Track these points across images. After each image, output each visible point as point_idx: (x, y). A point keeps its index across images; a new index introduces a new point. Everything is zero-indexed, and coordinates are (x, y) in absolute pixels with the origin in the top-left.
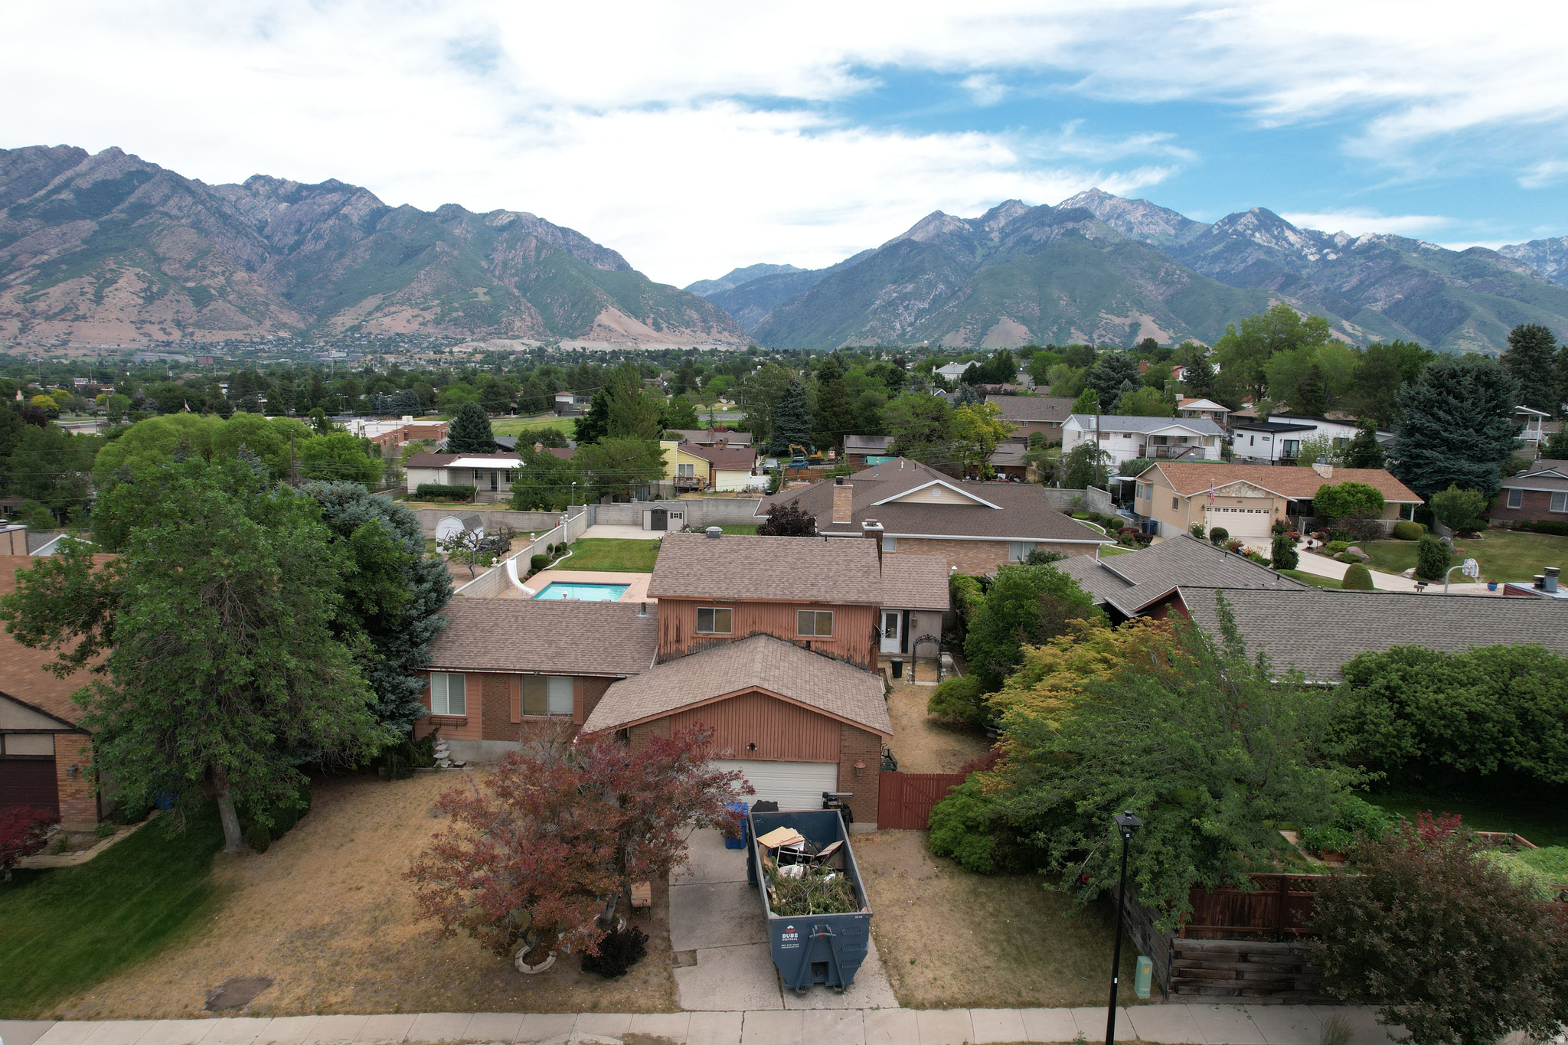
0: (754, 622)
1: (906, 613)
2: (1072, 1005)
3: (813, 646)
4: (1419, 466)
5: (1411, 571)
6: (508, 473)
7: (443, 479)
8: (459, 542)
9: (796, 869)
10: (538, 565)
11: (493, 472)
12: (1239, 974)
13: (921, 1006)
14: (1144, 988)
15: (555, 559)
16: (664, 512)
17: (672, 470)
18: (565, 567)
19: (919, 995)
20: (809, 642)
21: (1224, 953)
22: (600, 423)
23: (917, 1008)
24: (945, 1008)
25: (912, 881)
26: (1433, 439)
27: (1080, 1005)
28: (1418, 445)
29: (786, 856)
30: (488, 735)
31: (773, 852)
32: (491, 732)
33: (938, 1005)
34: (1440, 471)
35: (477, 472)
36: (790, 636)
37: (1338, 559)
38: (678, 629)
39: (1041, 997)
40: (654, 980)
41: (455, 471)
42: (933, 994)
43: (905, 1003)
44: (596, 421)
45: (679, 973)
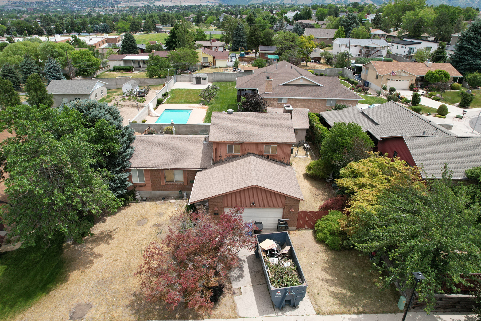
0: (248, 150)
2: (377, 313)
3: (270, 157)
4: (461, 62)
5: (458, 104)
6: (144, 61)
7: (122, 64)
8: (131, 92)
9: (274, 260)
10: (159, 102)
11: (139, 61)
12: (437, 304)
13: (324, 314)
14: (402, 306)
15: (165, 98)
16: (200, 78)
17: (201, 60)
18: (169, 102)
19: (323, 309)
20: (268, 156)
22: (174, 40)
23: (322, 315)
24: (332, 314)
25: (312, 254)
26: (469, 52)
27: (380, 313)
28: (463, 54)
29: (271, 253)
30: (153, 189)
31: (266, 252)
33: (330, 313)
34: (469, 64)
35: (133, 61)
36: (261, 154)
37: (432, 99)
38: (220, 152)
39: (366, 310)
40: (228, 304)
41: (125, 61)
42: (327, 309)
43: (318, 313)
44: (172, 40)
45: (236, 298)
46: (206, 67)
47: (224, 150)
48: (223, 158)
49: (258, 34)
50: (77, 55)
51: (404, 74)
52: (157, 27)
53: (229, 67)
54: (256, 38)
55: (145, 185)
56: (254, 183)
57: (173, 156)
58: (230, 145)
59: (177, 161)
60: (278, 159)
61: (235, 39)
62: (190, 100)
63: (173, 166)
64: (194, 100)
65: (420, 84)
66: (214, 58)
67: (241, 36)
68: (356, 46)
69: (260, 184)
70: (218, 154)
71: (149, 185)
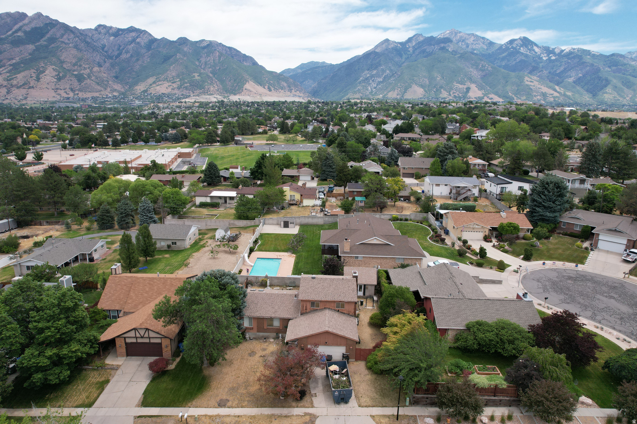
0: (325, 305)
1: (365, 285)
2: (393, 407)
4: (535, 212)
5: (522, 256)
6: (232, 198)
7: (208, 200)
8: (223, 238)
9: (337, 376)
10: (251, 250)
11: (225, 198)
12: (426, 401)
13: (363, 407)
14: (407, 404)
15: (256, 245)
16: (288, 222)
17: (288, 198)
18: (260, 250)
19: (362, 404)
20: (339, 310)
21: (423, 398)
22: (259, 171)
25: (362, 376)
26: (540, 205)
28: (535, 206)
29: (335, 373)
30: (258, 331)
31: (332, 372)
32: (259, 331)
33: (366, 406)
34: (541, 215)
35: (220, 198)
36: (334, 308)
37: (501, 251)
39: (387, 405)
40: (308, 401)
41: (212, 197)
42: (365, 404)
43: (359, 406)
44: (258, 170)
45: (313, 398)
46: (292, 205)
47: (309, 305)
48: (307, 311)
49: (346, 172)
50: (168, 195)
51: (477, 227)
52: (236, 138)
53: (317, 206)
54: (344, 175)
55: (252, 329)
56: (327, 329)
57: (273, 308)
58: (313, 303)
59: (276, 312)
60: (345, 312)
61: (324, 168)
62: (279, 248)
63: (273, 316)
64: (283, 248)
65: (495, 233)
66: (301, 195)
67: (331, 166)
68: (446, 185)
69: (330, 330)
70: (305, 308)
71: (255, 329)
